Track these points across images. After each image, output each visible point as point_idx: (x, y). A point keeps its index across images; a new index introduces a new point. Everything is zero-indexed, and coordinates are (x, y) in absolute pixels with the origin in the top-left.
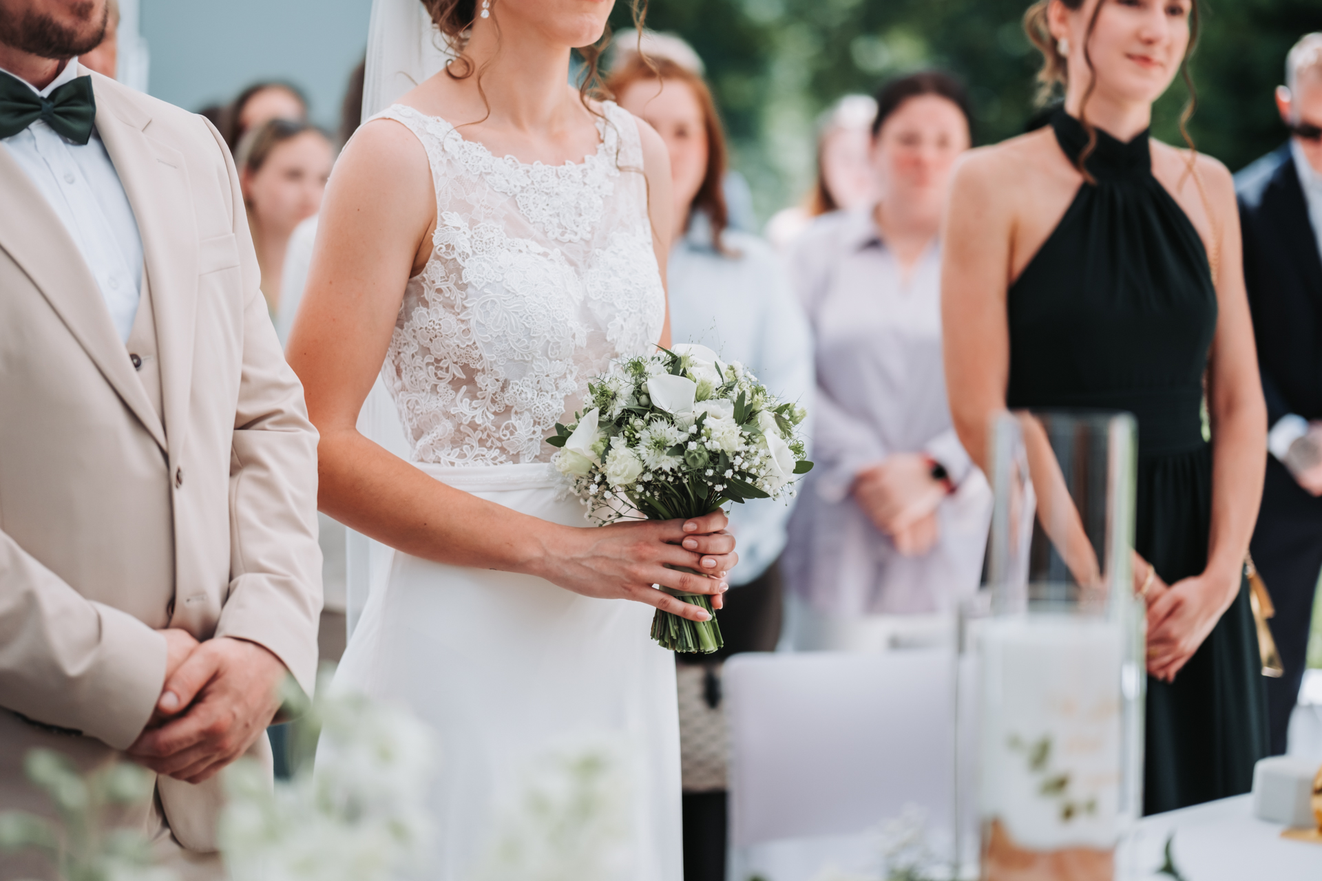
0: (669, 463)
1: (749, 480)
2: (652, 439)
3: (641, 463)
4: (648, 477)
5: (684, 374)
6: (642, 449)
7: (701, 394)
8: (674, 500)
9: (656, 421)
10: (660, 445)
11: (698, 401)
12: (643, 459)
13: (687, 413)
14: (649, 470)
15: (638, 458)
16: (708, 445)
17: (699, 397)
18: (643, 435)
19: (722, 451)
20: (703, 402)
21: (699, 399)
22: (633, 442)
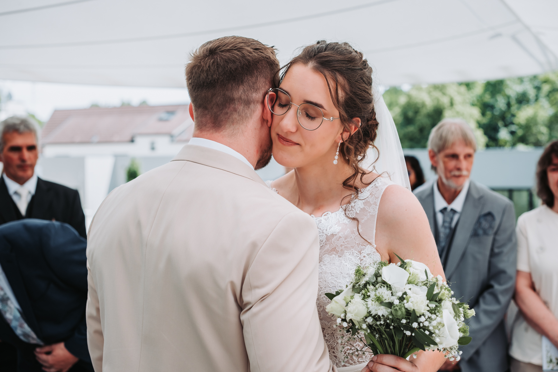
0: (382, 311)
1: (427, 333)
2: (376, 296)
3: (366, 309)
4: (370, 320)
5: (405, 269)
6: (369, 300)
7: (411, 280)
8: (386, 342)
9: (381, 288)
10: (379, 300)
11: (409, 284)
12: (368, 307)
13: (400, 287)
14: (371, 315)
15: (365, 305)
16: (407, 306)
17: (410, 281)
18: (372, 294)
19: (414, 310)
20: (412, 285)
21: (409, 282)
22: (365, 297)
